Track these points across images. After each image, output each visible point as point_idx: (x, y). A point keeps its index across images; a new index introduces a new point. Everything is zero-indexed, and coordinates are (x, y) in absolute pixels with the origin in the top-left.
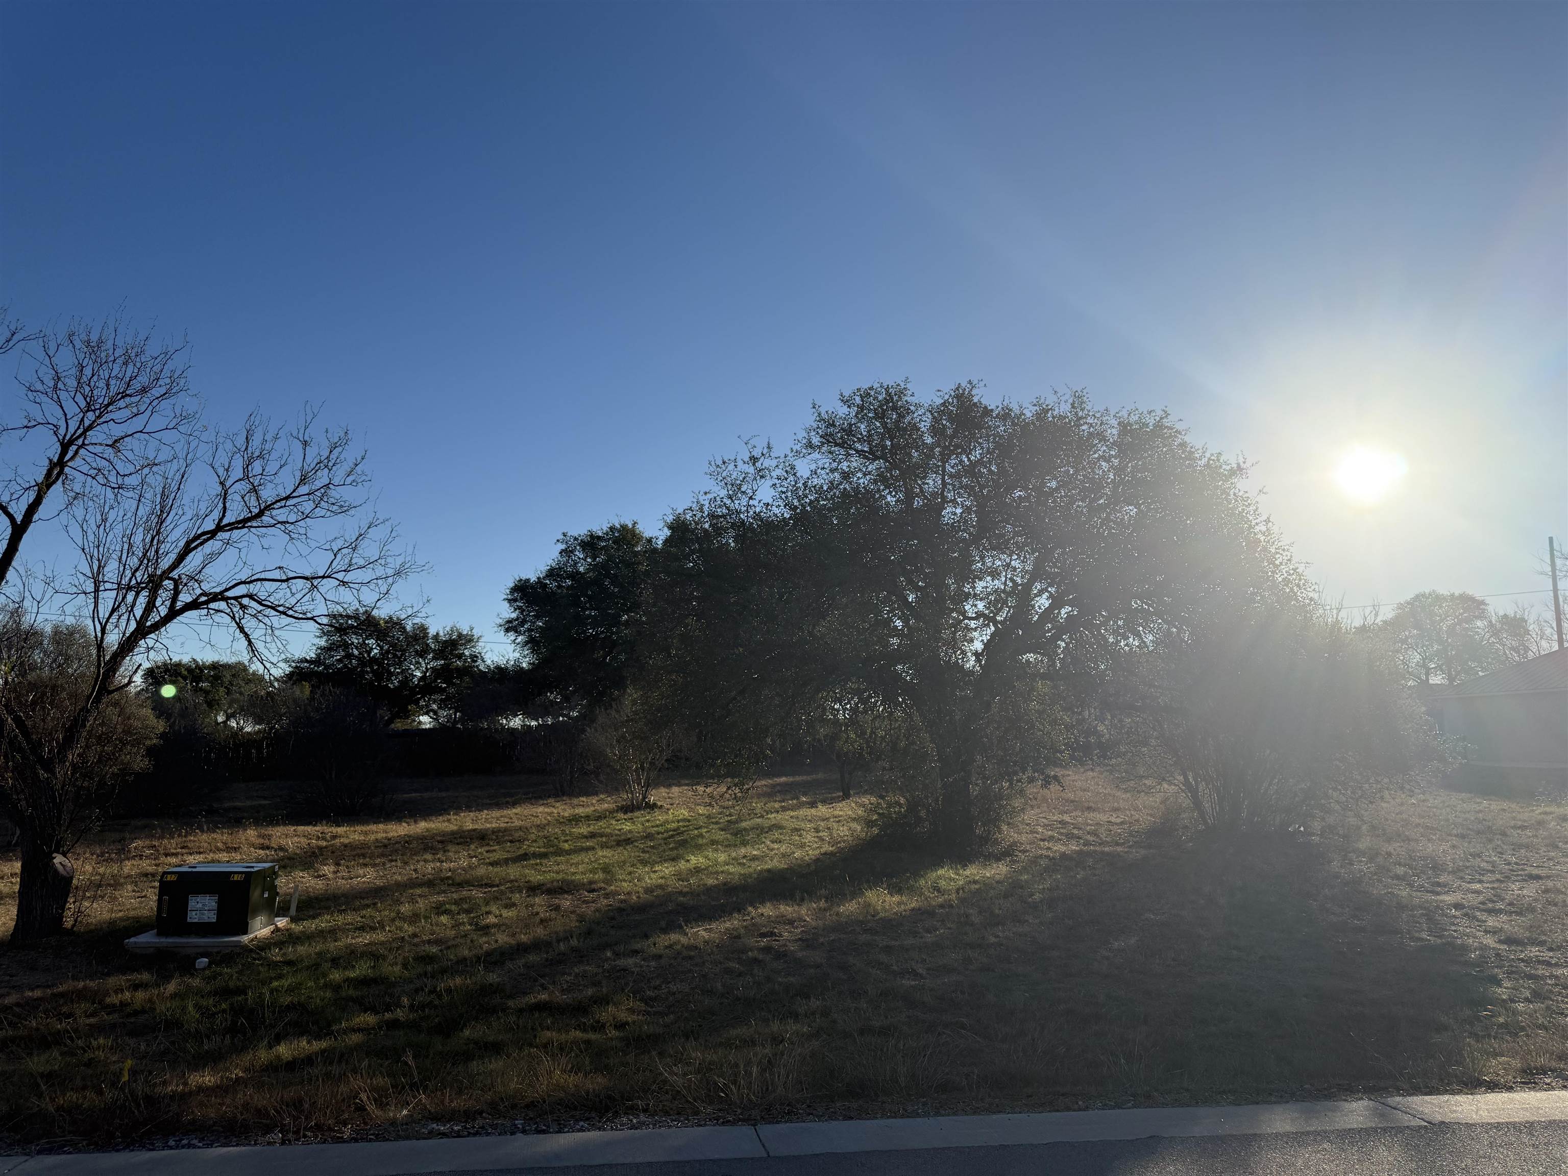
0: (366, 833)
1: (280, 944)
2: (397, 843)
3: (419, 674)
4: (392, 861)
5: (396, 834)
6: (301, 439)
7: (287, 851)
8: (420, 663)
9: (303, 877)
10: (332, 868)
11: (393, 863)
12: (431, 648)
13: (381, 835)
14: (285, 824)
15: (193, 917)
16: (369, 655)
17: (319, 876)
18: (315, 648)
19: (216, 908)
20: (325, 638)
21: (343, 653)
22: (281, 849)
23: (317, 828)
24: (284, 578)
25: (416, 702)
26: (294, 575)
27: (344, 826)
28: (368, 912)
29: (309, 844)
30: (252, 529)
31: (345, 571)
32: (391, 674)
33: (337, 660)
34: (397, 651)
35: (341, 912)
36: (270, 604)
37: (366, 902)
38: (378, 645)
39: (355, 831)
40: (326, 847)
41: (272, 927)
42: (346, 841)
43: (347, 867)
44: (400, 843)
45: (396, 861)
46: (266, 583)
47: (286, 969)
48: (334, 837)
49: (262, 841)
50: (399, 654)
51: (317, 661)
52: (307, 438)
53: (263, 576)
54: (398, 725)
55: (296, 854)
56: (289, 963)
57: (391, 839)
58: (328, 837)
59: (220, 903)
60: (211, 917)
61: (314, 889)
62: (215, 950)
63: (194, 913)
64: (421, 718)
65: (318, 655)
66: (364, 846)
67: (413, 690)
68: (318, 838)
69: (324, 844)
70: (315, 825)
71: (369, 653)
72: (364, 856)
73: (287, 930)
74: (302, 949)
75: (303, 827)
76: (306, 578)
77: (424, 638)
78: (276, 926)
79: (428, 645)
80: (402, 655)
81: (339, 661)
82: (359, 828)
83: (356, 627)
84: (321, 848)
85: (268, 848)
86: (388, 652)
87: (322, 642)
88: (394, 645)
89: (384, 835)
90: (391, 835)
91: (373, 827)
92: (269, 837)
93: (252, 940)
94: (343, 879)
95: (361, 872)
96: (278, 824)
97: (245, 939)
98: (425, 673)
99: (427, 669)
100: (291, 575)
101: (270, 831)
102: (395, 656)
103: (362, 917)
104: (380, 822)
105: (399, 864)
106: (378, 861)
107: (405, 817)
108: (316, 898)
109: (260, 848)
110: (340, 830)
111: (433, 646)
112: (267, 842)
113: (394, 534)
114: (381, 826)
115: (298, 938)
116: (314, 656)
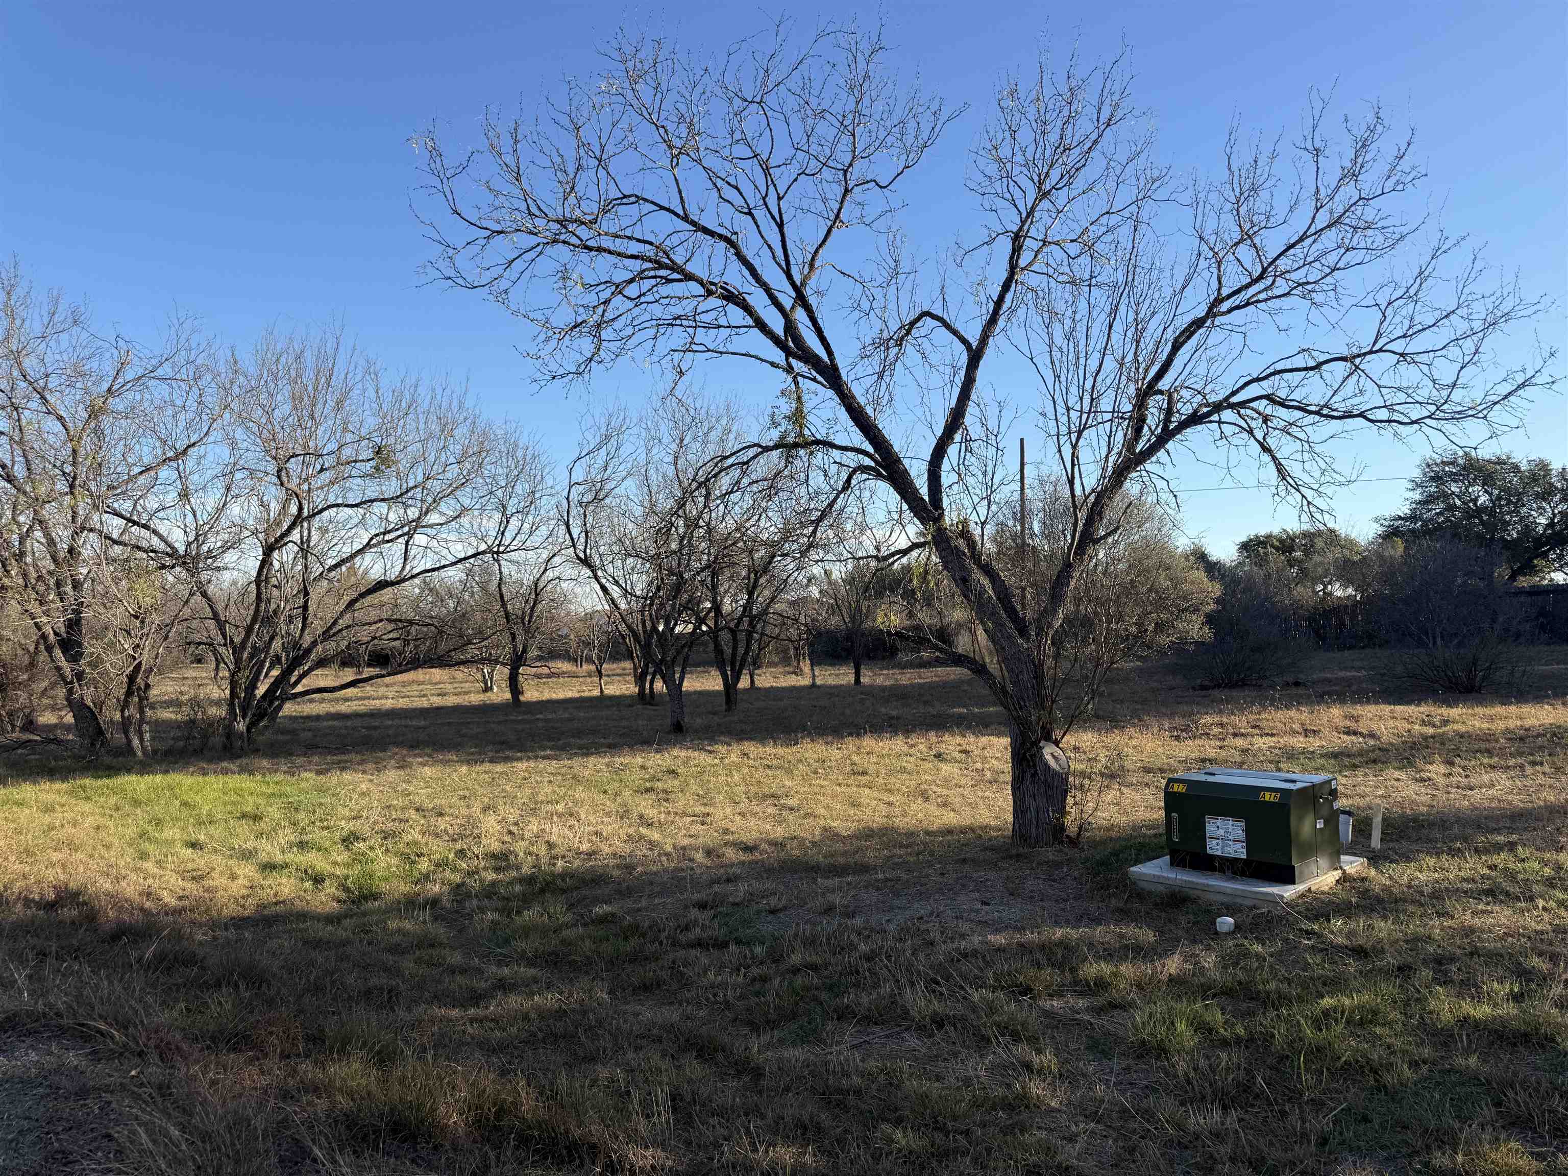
0: (1491, 719)
1: (1344, 909)
2: (1539, 735)
3: (1543, 521)
4: (1534, 763)
5: (1537, 723)
6: (1310, 148)
7: (1379, 738)
8: (1544, 509)
9: (1398, 780)
10: (1443, 769)
11: (1538, 768)
12: (1556, 488)
13: (1512, 724)
14: (1376, 703)
15: (1214, 848)
16: (1475, 504)
17: (1423, 780)
18: (1408, 503)
19: (1244, 839)
20: (1419, 490)
21: (1442, 506)
22: (1372, 735)
23: (1422, 709)
24: (1312, 363)
25: (1545, 555)
26: (1327, 357)
27: (1457, 707)
28: (1501, 859)
29: (1409, 731)
30: (1259, 305)
31: (1404, 336)
32: (1508, 523)
33: (1437, 514)
34: (1510, 495)
35: (1454, 853)
36: (1297, 404)
37: (1500, 838)
38: (1486, 491)
39: (1474, 716)
40: (1433, 737)
41: (1337, 874)
42: (1462, 728)
43: (1464, 768)
44: (1545, 735)
45: (1542, 764)
46: (1287, 376)
47: (1352, 966)
48: (1445, 722)
49: (1348, 723)
50: (1514, 499)
51: (1412, 518)
52: (1317, 145)
53: (1279, 367)
54: (1523, 582)
55: (1392, 744)
56: (1360, 952)
57: (1529, 729)
58: (1437, 721)
59: (1247, 831)
60: (1239, 851)
61: (1413, 802)
62: (1248, 903)
63: (1214, 842)
64: (1553, 575)
65: (1413, 510)
66: (1488, 737)
67: (1539, 541)
68: (1423, 723)
69: (1430, 731)
70: (1418, 705)
71: (1475, 501)
72: (1489, 752)
73: (1363, 879)
74: (1383, 928)
75: (1402, 707)
76: (1344, 359)
77: (1545, 476)
78: (1344, 872)
79: (1551, 485)
80: (1518, 500)
81: (1440, 514)
82: (1480, 710)
83: (1455, 474)
84: (1425, 738)
85: (1355, 733)
86: (1499, 498)
87: (1417, 495)
88: (1507, 491)
89: (1519, 723)
90: (1528, 723)
91: (1499, 710)
92: (1356, 719)
93: (1303, 896)
94: (1458, 787)
95: (1486, 778)
96: (1368, 702)
97: (1289, 892)
98: (1553, 519)
99: (1554, 515)
100: (1323, 358)
101: (1359, 710)
102: (1509, 502)
103: (1490, 868)
104: (1511, 703)
105: (1547, 768)
106: (1512, 762)
107: (1548, 697)
108: (1415, 820)
109: (1345, 733)
110: (1454, 712)
111: (1559, 485)
112: (1353, 725)
113: (1479, 265)
114: (1513, 709)
115: (1380, 900)
116: (1408, 512)
